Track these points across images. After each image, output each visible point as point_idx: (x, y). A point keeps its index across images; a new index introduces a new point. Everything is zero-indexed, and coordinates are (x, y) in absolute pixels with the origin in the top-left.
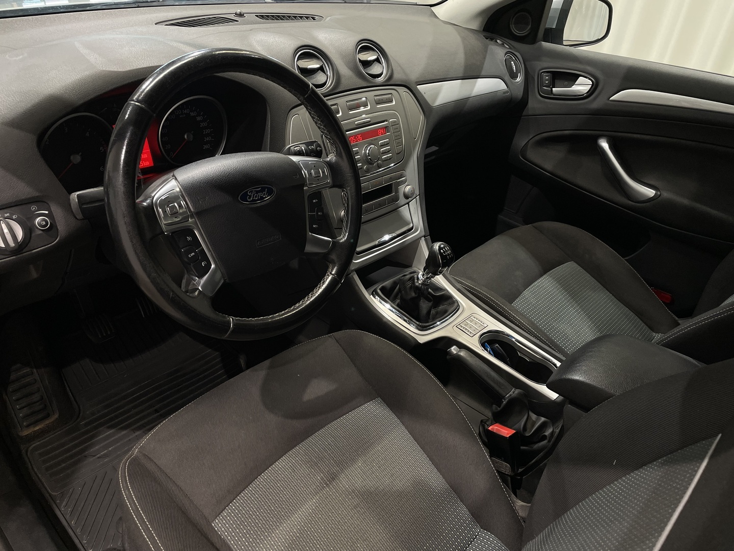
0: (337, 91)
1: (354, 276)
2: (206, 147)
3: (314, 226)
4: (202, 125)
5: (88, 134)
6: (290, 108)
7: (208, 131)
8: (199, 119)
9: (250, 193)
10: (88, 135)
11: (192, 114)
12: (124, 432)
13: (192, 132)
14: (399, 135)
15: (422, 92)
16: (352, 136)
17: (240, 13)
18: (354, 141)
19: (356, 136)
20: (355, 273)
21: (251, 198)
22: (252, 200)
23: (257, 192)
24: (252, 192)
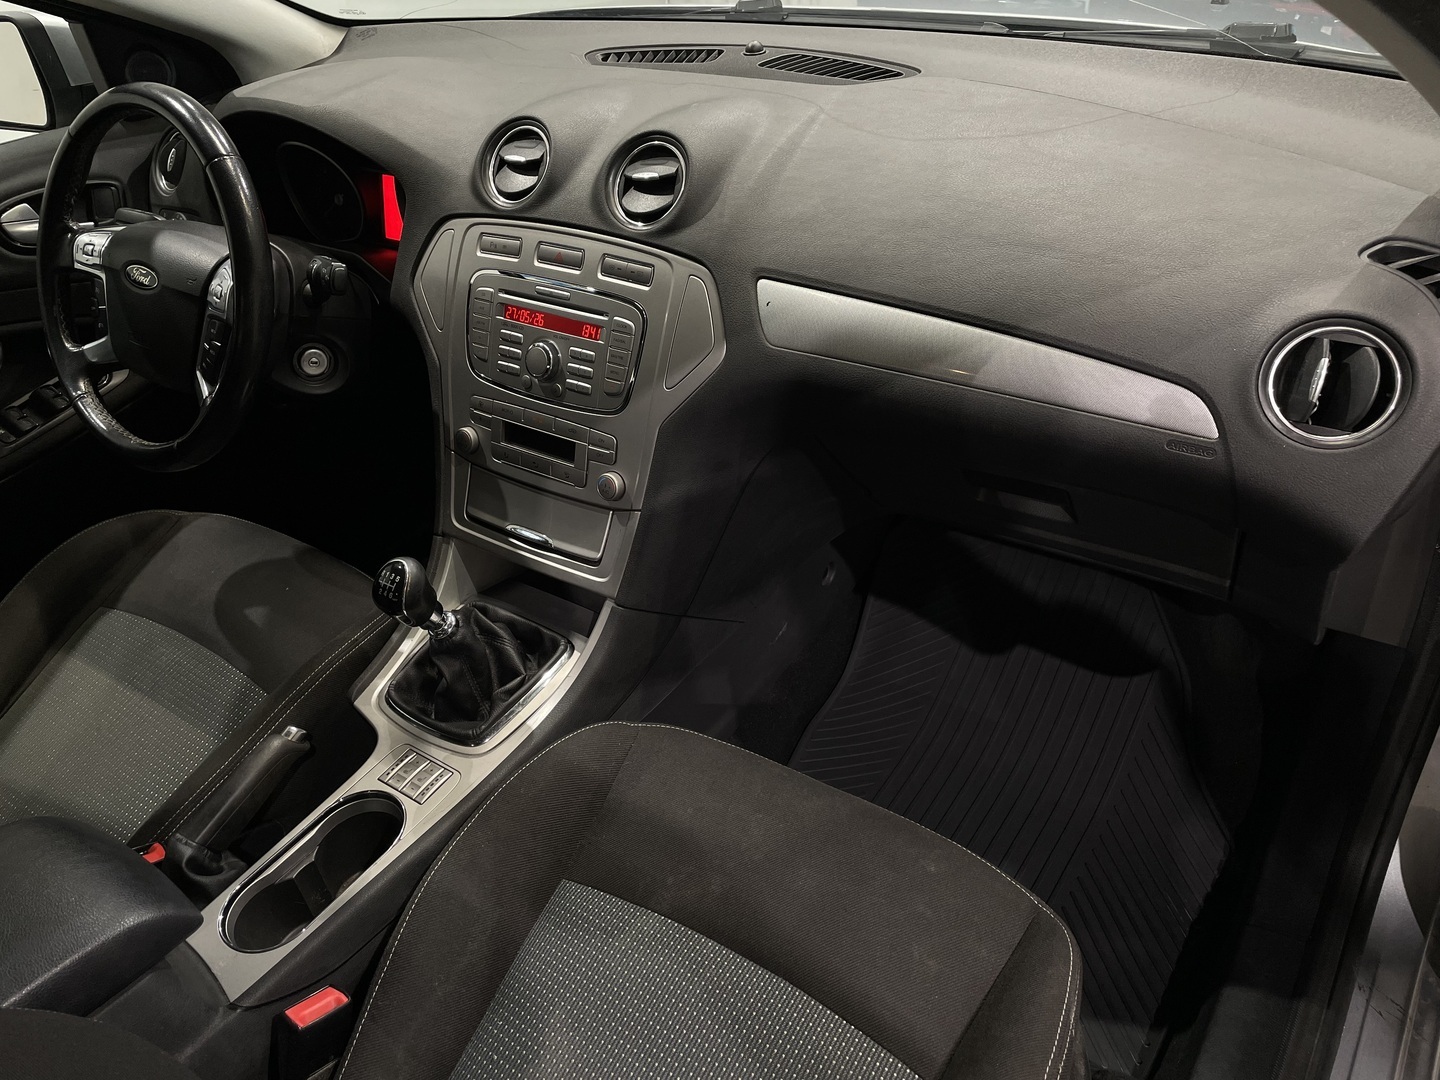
3: (204, 364)
6: (444, 215)
14: (622, 358)
15: (762, 299)
16: (526, 310)
17: (753, 46)
18: (526, 319)
19: (533, 312)
20: (452, 543)
21: (134, 277)
22: (134, 280)
23: (141, 274)
24: (137, 271)
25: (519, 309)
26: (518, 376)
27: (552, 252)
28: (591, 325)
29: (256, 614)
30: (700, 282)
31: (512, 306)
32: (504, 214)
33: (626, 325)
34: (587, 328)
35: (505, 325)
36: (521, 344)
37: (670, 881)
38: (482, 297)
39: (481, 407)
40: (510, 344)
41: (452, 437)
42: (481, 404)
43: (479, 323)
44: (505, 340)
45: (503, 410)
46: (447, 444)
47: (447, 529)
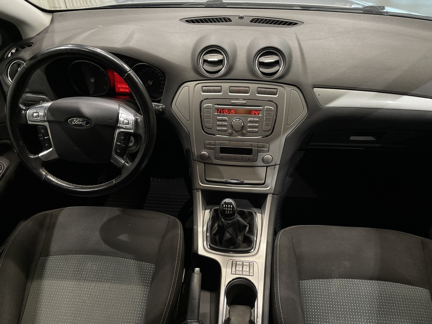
0: (225, 78)
1: (198, 193)
6: (183, 82)
7: (164, 82)
9: (75, 120)
14: (270, 119)
15: (317, 94)
16: (226, 109)
17: (241, 16)
18: (227, 112)
19: (229, 110)
20: (200, 191)
21: (75, 123)
22: (75, 124)
23: (79, 121)
24: (77, 120)
25: (223, 109)
26: (226, 131)
27: (236, 90)
28: (255, 110)
29: (123, 237)
30: (295, 92)
31: (220, 109)
32: (213, 79)
33: (271, 109)
34: (253, 112)
35: (219, 116)
36: (227, 121)
37: (333, 268)
38: (208, 108)
39: (210, 144)
40: (222, 121)
41: (196, 156)
42: (210, 143)
43: (207, 116)
44: (219, 120)
45: (220, 143)
46: (194, 159)
47: (198, 187)
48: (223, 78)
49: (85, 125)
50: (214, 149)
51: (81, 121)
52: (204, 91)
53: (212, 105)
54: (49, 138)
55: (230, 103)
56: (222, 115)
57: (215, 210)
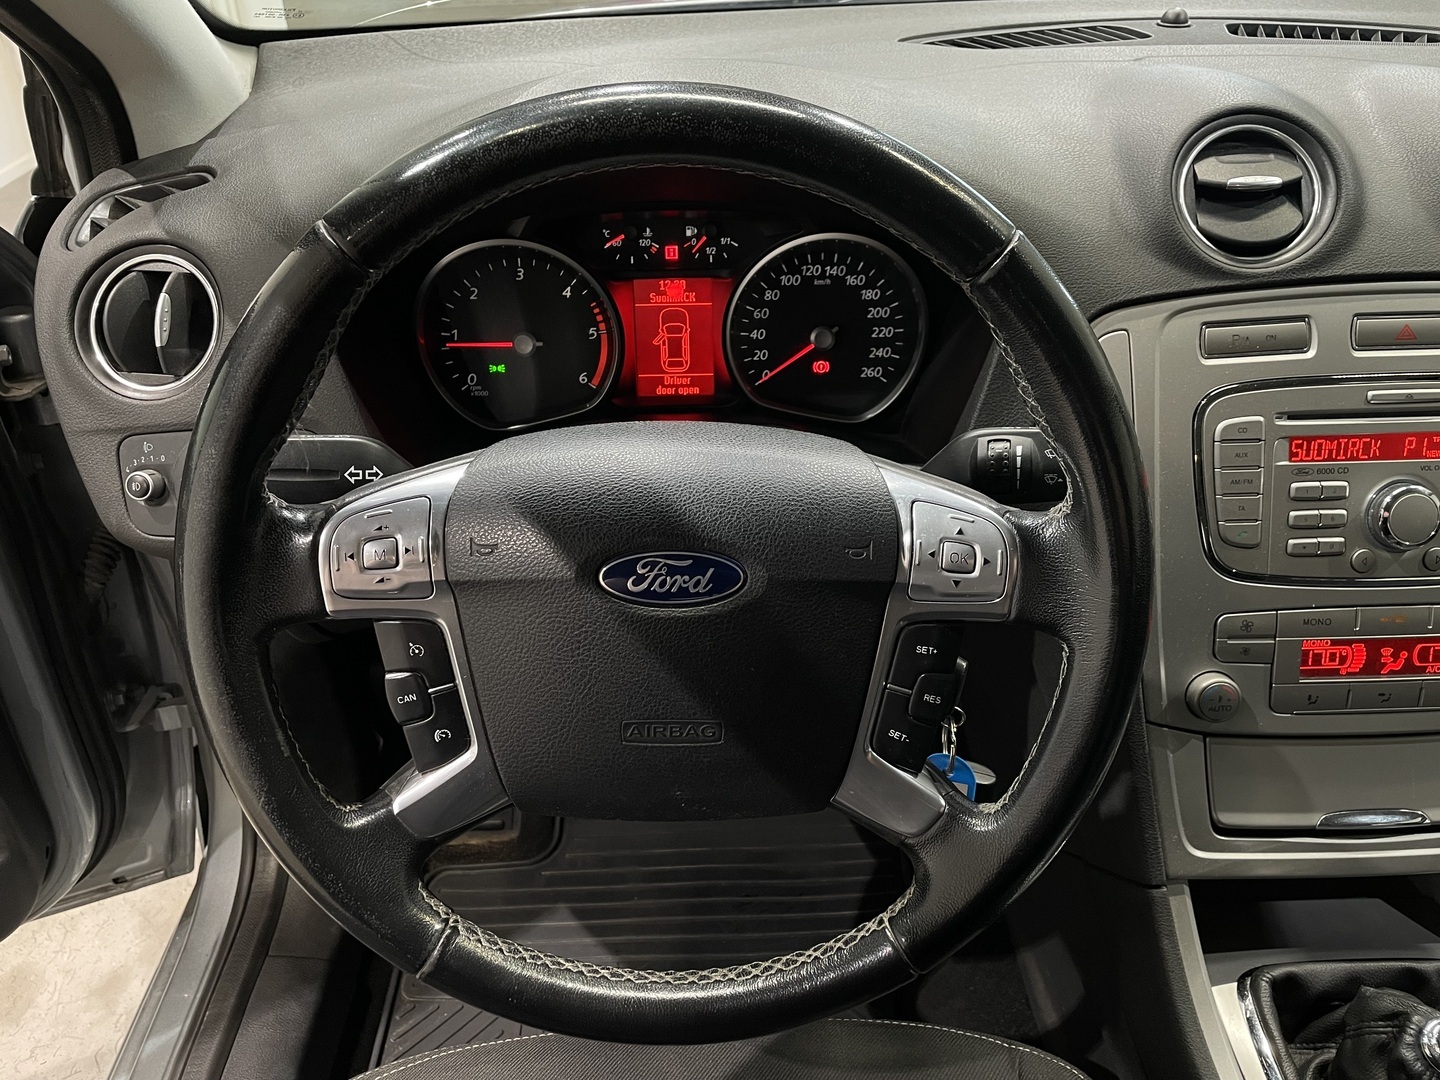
0: (1324, 274)
1: (1173, 901)
2: (868, 372)
3: (894, 734)
4: (873, 313)
5: (567, 293)
6: (1099, 307)
7: (887, 332)
8: (869, 295)
9: (644, 567)
10: (569, 294)
11: (851, 280)
12: (589, 940)
13: (836, 329)
20: (1187, 889)
21: (645, 585)
22: (646, 593)
23: (673, 571)
24: (654, 565)
26: (1340, 554)
32: (1265, 280)
35: (1302, 473)
36: (1343, 498)
38: (1237, 437)
39: (1247, 630)
40: (1318, 504)
41: (1165, 702)
42: (1247, 625)
43: (1237, 482)
44: (1304, 499)
45: (1306, 623)
46: (1152, 719)
47: (1176, 868)
48: (1317, 274)
49: (709, 593)
50: (1267, 656)
51: (682, 571)
52: (1213, 352)
53: (1262, 419)
54: (455, 691)
55: (1358, 405)
56: (1320, 471)
57: (1275, 984)
